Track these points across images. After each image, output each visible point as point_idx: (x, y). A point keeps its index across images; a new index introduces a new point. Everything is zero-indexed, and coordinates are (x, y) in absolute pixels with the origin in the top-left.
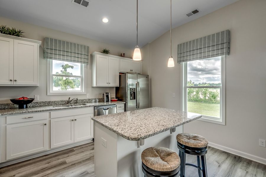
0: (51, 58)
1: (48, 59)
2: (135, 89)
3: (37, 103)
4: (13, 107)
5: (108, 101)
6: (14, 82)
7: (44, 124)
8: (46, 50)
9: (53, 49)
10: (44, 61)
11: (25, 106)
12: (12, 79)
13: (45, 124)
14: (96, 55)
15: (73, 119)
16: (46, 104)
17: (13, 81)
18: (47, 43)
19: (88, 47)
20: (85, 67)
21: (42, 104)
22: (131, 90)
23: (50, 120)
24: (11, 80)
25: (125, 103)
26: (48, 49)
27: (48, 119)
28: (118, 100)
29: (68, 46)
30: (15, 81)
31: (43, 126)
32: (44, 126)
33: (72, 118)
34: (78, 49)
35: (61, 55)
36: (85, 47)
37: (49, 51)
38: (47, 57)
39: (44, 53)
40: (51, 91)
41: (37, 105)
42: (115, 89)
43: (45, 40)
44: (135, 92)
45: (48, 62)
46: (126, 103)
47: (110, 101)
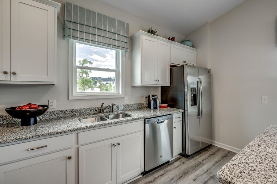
0: (75, 37)
1: (70, 39)
2: (196, 89)
3: (53, 112)
4: (12, 122)
5: (155, 108)
6: (12, 76)
7: (68, 156)
8: (68, 24)
9: (78, 23)
10: (63, 42)
11: (32, 120)
12: (9, 71)
13: (70, 158)
14: (141, 36)
15: (115, 143)
16: (68, 115)
17: (9, 75)
18: (69, 12)
19: (128, 25)
20: (122, 56)
21: (61, 115)
22: (191, 91)
23: (78, 148)
24: (5, 73)
25: (183, 111)
26: (70, 23)
27: (75, 146)
28: (168, 106)
29: (100, 20)
30: (14, 73)
31: (65, 161)
32: (68, 160)
33: (114, 141)
34: (114, 26)
35: (90, 33)
36: (123, 23)
37: (72, 26)
38: (69, 36)
39: (64, 29)
40: (74, 94)
41: (53, 116)
42: (160, 89)
43: (65, 8)
44: (196, 94)
45: (70, 44)
46: (185, 111)
47: (158, 108)
